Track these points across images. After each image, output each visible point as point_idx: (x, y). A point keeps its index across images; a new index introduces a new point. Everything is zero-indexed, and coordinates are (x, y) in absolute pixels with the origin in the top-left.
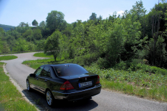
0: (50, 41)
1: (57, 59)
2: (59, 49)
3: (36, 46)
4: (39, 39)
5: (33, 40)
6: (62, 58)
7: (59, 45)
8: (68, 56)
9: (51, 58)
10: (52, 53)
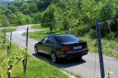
0: (46, 15)
1: (53, 31)
2: (55, 22)
3: (33, 19)
4: (34, 12)
5: (29, 13)
6: (58, 30)
7: (55, 18)
8: (63, 27)
9: (47, 30)
10: (49, 25)
